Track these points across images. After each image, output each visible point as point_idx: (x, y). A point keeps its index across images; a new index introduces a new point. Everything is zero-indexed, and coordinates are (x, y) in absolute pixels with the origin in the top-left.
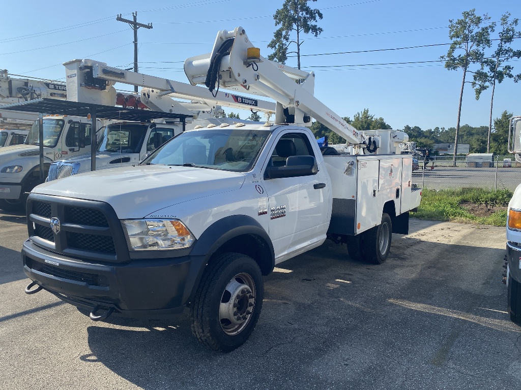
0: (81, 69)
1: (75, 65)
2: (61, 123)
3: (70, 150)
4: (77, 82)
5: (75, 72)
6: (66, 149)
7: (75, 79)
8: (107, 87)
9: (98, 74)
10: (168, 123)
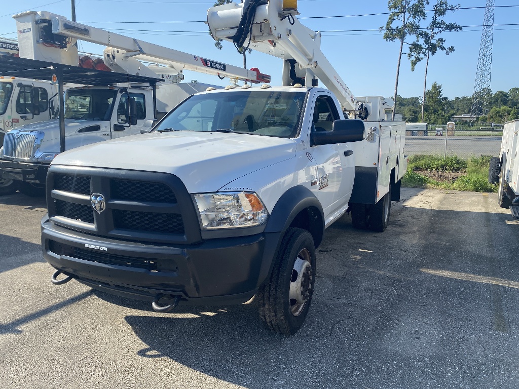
0: (37, 23)
1: (30, 17)
2: (8, 86)
3: (22, 117)
4: (32, 38)
5: (30, 25)
6: (17, 116)
7: (30, 35)
8: (68, 45)
9: (58, 29)
10: (133, 87)
